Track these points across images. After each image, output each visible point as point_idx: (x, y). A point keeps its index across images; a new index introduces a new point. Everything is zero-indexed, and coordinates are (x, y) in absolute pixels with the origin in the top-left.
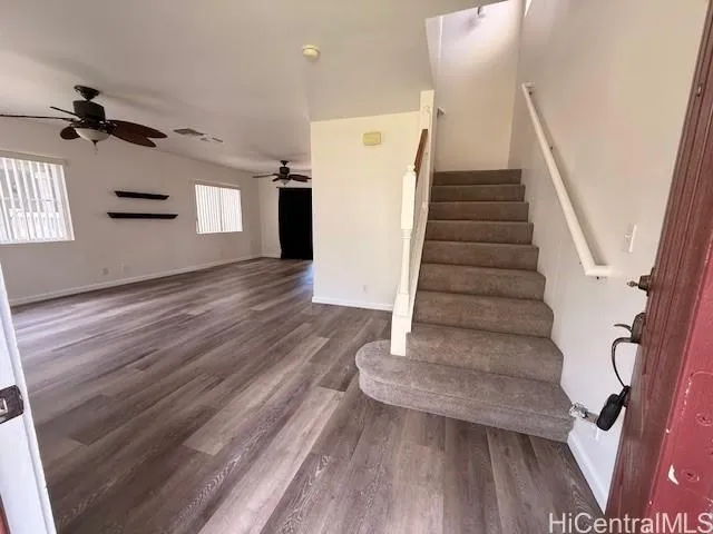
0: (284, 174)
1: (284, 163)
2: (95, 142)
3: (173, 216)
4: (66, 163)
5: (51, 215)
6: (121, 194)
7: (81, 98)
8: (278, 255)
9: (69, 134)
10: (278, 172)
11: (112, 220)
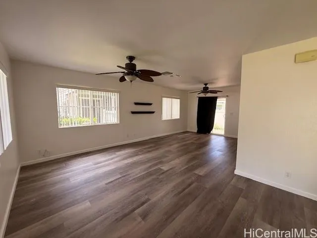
0: (205, 90)
1: (206, 84)
2: (131, 81)
3: (153, 112)
4: (119, 92)
5: (113, 112)
6: (136, 104)
7: (128, 62)
8: (196, 131)
9: (122, 79)
10: (202, 90)
11: (132, 115)
